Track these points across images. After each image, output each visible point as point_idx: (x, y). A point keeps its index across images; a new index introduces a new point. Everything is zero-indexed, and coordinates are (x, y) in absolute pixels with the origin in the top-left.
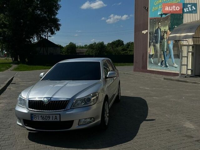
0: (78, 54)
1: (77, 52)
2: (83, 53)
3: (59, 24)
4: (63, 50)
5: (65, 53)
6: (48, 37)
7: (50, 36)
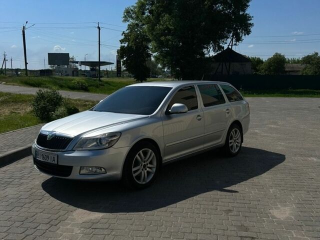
0: (287, 74)
1: (287, 70)
2: (297, 71)
3: (250, 24)
4: (262, 66)
5: (265, 71)
6: (232, 45)
7: (235, 45)
